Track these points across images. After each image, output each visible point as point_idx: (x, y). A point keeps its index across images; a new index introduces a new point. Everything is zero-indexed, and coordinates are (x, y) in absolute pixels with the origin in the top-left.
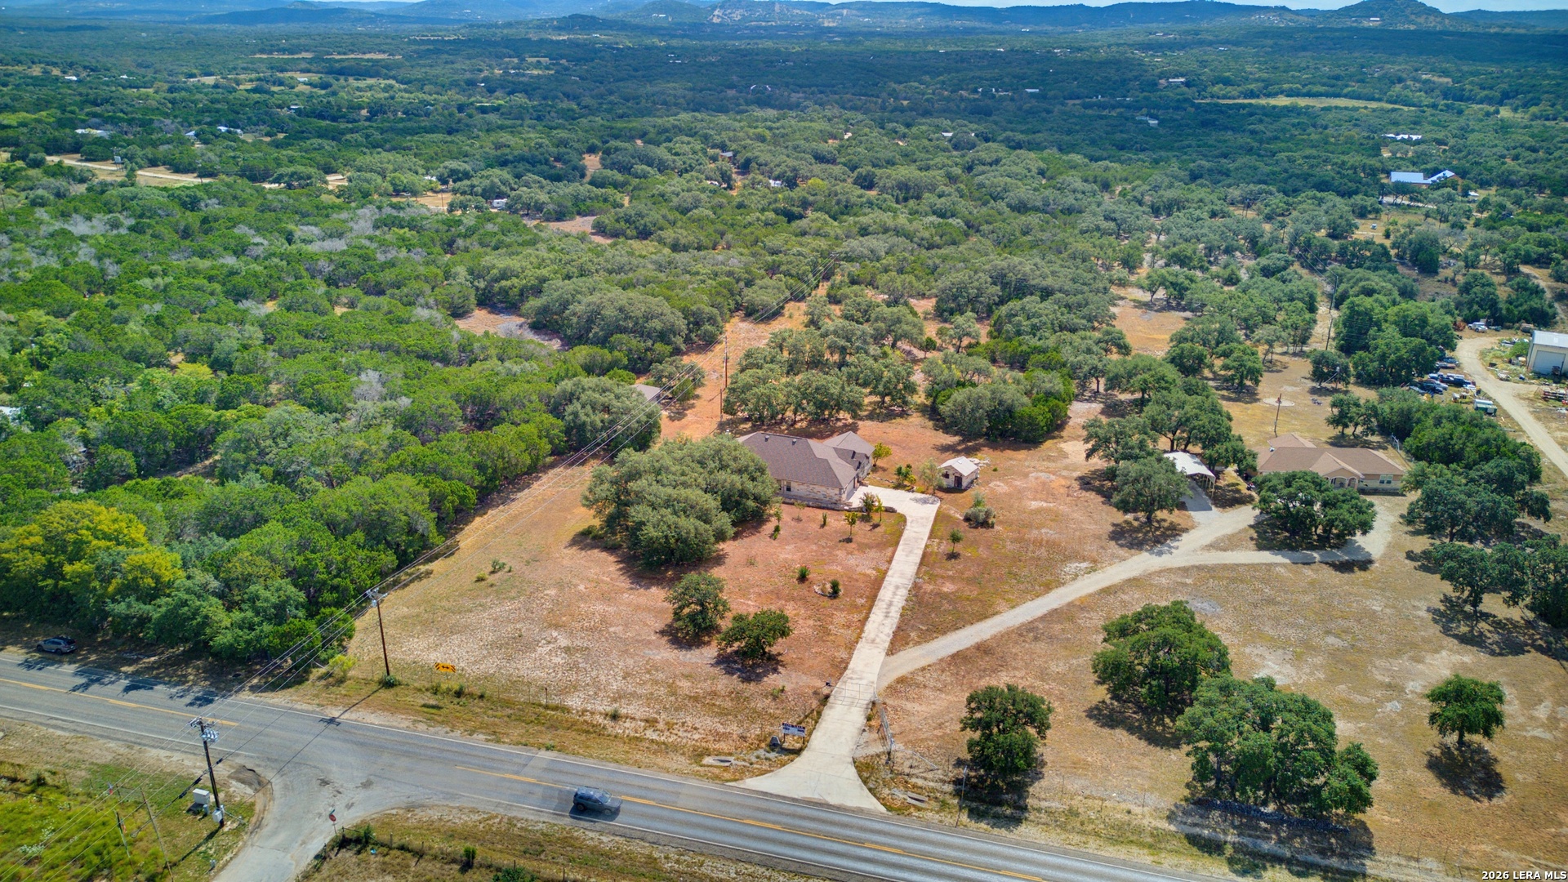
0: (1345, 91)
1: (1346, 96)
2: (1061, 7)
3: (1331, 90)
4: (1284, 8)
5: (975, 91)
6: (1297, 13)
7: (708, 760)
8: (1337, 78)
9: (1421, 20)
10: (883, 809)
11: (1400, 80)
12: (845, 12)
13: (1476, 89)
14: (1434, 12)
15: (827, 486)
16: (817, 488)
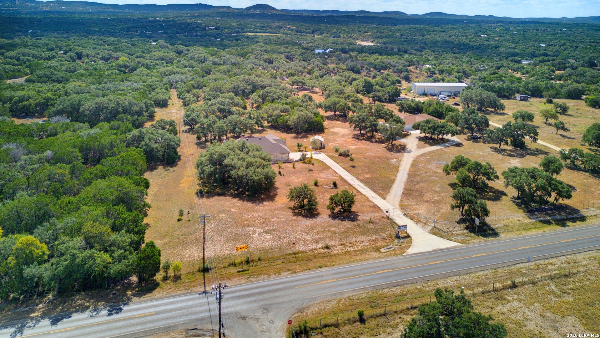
0: (267, 31)
1: (267, 33)
2: (147, 5)
3: (263, 31)
4: (229, 7)
5: (137, 32)
6: (234, 9)
7: (383, 250)
8: (263, 27)
9: (272, 11)
10: (461, 244)
11: (282, 28)
12: (52, 4)
13: (305, 30)
14: (274, 9)
15: (283, 154)
16: (279, 155)
